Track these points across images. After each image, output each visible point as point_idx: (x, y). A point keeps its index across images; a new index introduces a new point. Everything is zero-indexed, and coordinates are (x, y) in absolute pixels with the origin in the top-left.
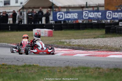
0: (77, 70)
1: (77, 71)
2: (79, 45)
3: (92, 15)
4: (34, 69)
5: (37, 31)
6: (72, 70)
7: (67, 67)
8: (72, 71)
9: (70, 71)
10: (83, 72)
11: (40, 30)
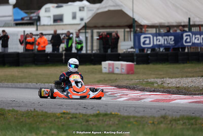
0: (179, 120)
1: (179, 122)
2: (178, 87)
3: (198, 40)
4: (112, 119)
5: (109, 64)
6: (171, 121)
7: (164, 117)
8: (172, 123)
9: (169, 122)
10: (187, 124)
11: (113, 64)
